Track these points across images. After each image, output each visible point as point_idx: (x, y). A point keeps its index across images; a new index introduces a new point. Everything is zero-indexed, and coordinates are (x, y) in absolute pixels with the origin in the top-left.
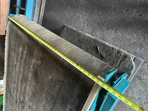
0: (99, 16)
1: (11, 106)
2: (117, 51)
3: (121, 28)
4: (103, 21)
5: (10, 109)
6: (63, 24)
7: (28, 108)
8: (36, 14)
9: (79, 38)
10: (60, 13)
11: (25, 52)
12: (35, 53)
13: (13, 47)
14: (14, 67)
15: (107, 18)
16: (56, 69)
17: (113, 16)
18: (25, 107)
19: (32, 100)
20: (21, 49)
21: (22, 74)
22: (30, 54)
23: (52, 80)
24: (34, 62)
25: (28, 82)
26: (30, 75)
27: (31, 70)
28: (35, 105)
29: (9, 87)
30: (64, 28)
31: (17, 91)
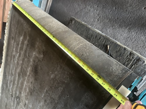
0: (112, 12)
1: (6, 99)
2: (129, 52)
3: (136, 27)
4: (116, 18)
5: (5, 102)
6: (71, 17)
7: (23, 105)
8: (43, 4)
9: (87, 33)
10: (69, 5)
11: (26, 42)
12: (38, 44)
13: (13, 35)
14: (13, 57)
15: (121, 15)
16: (61, 67)
17: (129, 13)
18: (20, 104)
19: (29, 97)
20: (21, 38)
21: (20, 67)
22: (32, 45)
23: (55, 80)
24: (35, 55)
25: (26, 77)
26: (29, 69)
27: (31, 63)
28: (31, 104)
29: (5, 78)
30: (72, 21)
31: (14, 84)
